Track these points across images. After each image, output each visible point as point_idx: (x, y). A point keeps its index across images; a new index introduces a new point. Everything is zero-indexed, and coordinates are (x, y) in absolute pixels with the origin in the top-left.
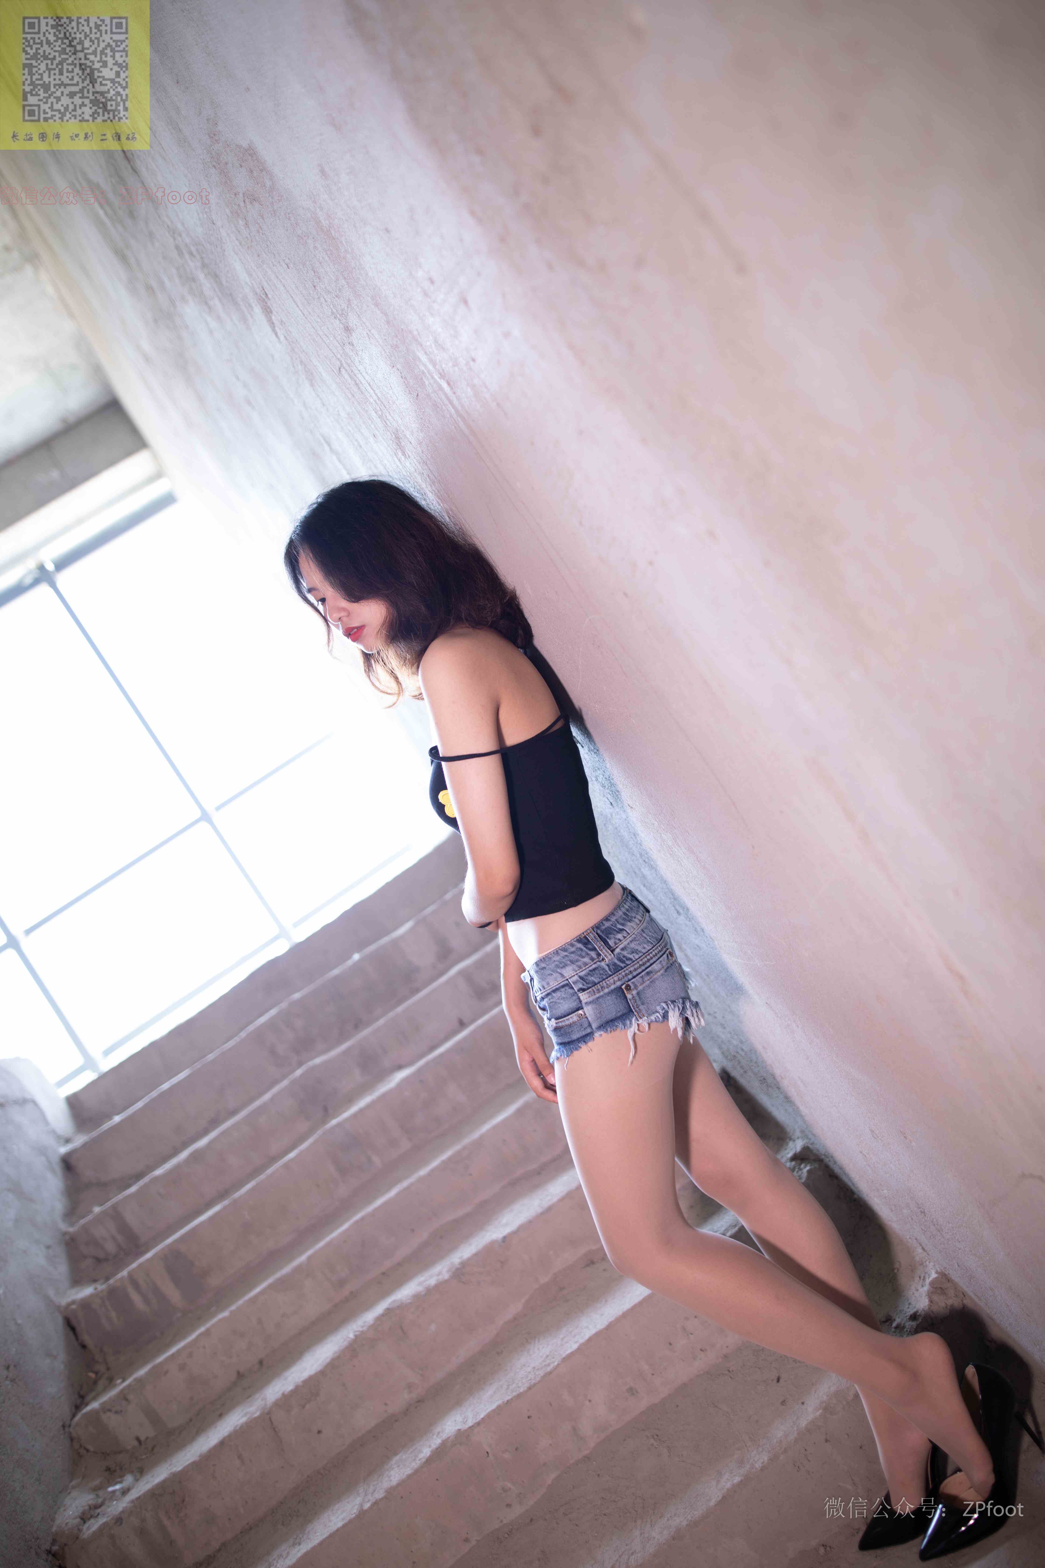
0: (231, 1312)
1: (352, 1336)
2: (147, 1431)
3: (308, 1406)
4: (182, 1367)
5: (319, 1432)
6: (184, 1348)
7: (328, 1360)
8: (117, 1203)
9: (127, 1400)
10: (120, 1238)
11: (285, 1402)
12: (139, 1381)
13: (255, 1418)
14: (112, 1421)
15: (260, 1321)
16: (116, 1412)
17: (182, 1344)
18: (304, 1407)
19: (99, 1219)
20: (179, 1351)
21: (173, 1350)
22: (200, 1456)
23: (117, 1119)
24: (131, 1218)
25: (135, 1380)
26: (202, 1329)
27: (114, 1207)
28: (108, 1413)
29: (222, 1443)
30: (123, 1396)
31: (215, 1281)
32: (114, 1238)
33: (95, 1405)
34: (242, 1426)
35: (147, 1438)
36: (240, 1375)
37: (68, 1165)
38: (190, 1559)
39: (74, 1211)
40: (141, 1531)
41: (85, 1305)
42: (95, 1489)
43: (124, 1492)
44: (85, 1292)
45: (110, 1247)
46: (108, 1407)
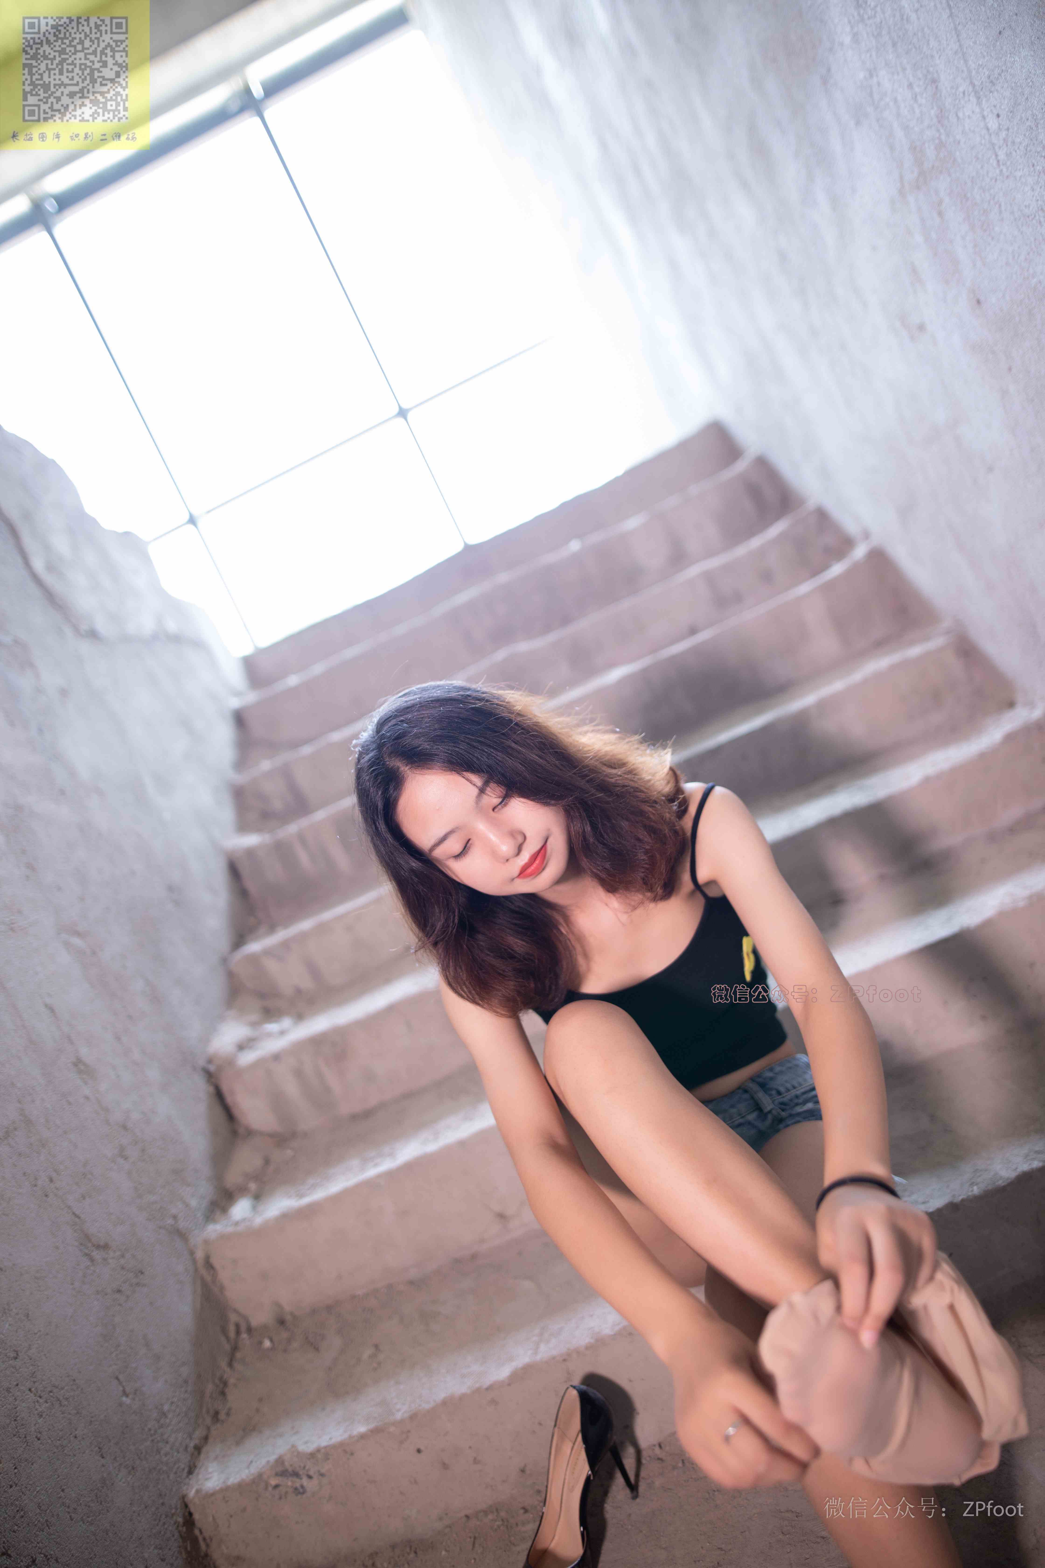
2: (307, 983)
4: (348, 928)
8: (289, 761)
9: (289, 949)
10: (288, 796)
12: (302, 932)
14: (272, 966)
16: (277, 959)
19: (267, 774)
23: (293, 680)
24: (302, 779)
25: (299, 931)
27: (286, 765)
28: (269, 958)
30: (286, 945)
32: (281, 795)
33: (254, 947)
35: (305, 988)
37: (240, 719)
38: (345, 1109)
39: (242, 762)
40: (299, 1073)
41: (250, 853)
42: (254, 1025)
43: (282, 1033)
44: (251, 840)
45: (278, 805)
46: (268, 952)
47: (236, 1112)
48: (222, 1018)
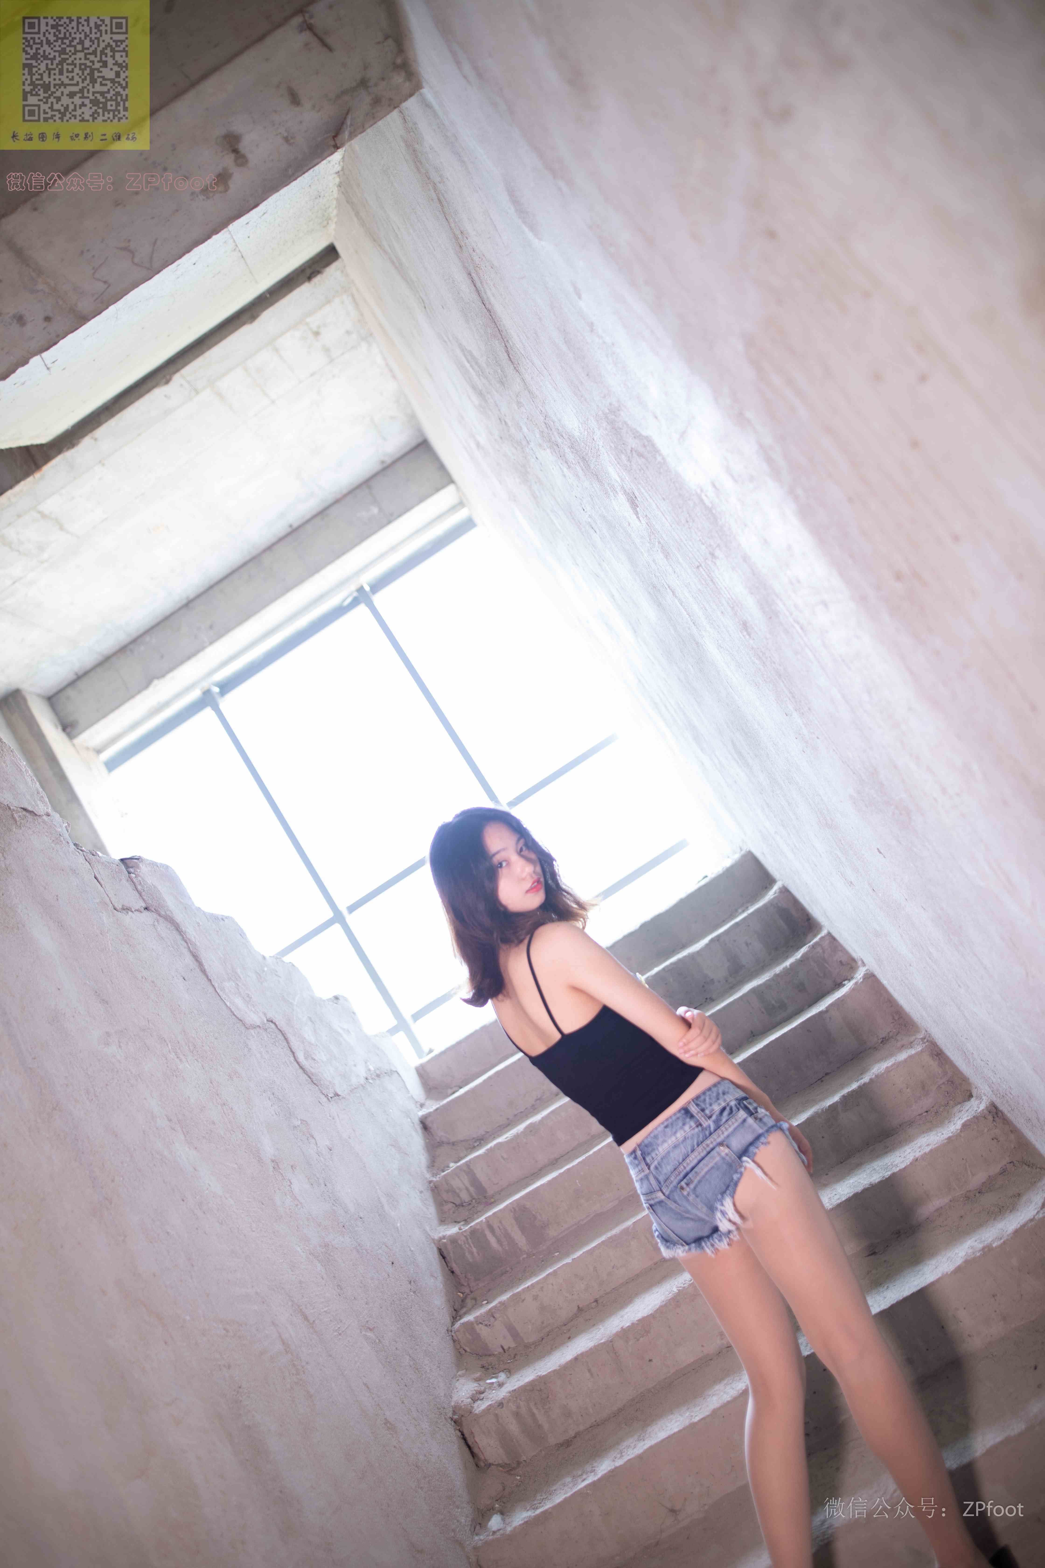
0: (573, 1259)
1: (675, 1290)
2: (509, 1343)
3: (641, 1339)
4: (536, 1298)
5: (650, 1360)
6: (538, 1283)
7: (657, 1307)
8: (470, 1161)
9: (494, 1317)
10: (472, 1189)
11: (624, 1334)
12: (502, 1304)
13: (601, 1343)
14: (483, 1331)
15: (595, 1269)
16: (486, 1325)
17: (534, 1280)
18: (638, 1340)
19: (456, 1173)
20: (532, 1285)
21: (529, 1283)
22: (559, 1366)
23: (462, 1091)
24: (481, 1174)
25: (500, 1303)
26: (550, 1270)
27: (467, 1164)
28: (480, 1325)
29: (576, 1359)
30: (491, 1314)
31: (552, 1232)
32: (467, 1189)
33: (469, 1318)
34: (591, 1349)
35: (509, 1348)
36: (580, 1309)
37: (425, 1125)
38: (552, 1440)
39: (433, 1164)
40: (517, 1415)
41: (453, 1240)
42: (477, 1380)
43: (501, 1385)
44: (452, 1230)
45: (465, 1196)
46: (479, 1321)
47: (476, 1450)
48: (455, 1377)
